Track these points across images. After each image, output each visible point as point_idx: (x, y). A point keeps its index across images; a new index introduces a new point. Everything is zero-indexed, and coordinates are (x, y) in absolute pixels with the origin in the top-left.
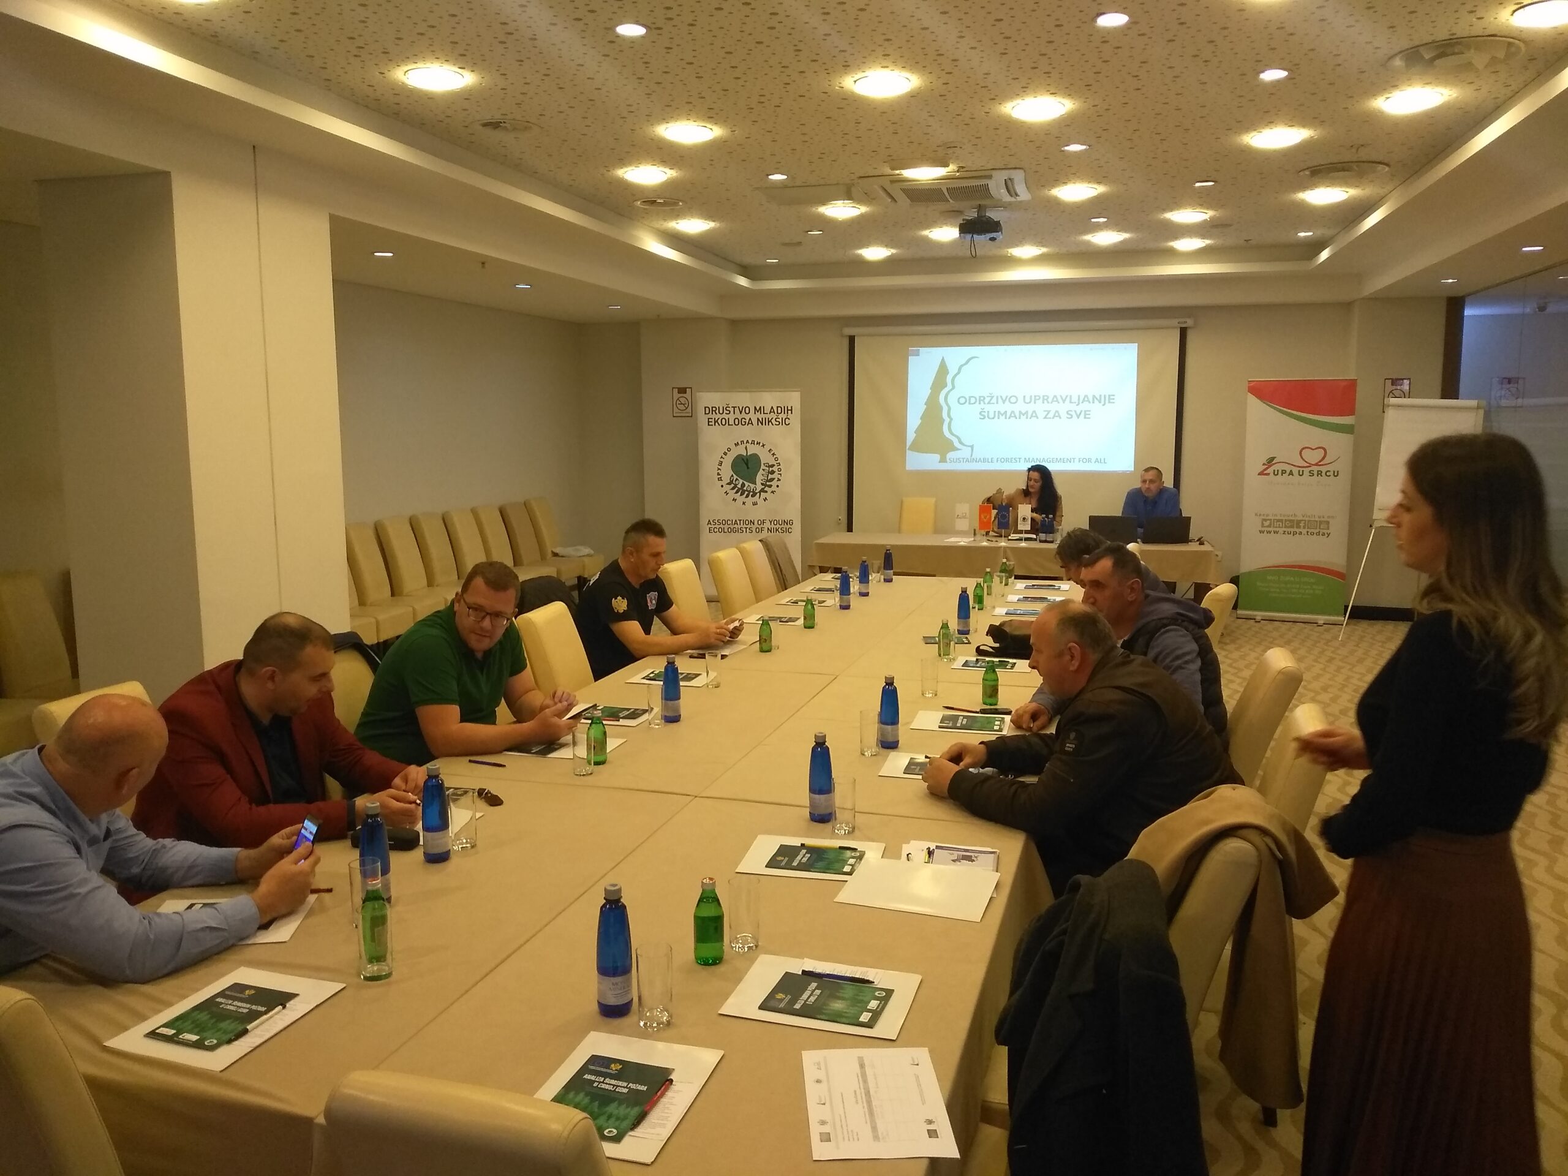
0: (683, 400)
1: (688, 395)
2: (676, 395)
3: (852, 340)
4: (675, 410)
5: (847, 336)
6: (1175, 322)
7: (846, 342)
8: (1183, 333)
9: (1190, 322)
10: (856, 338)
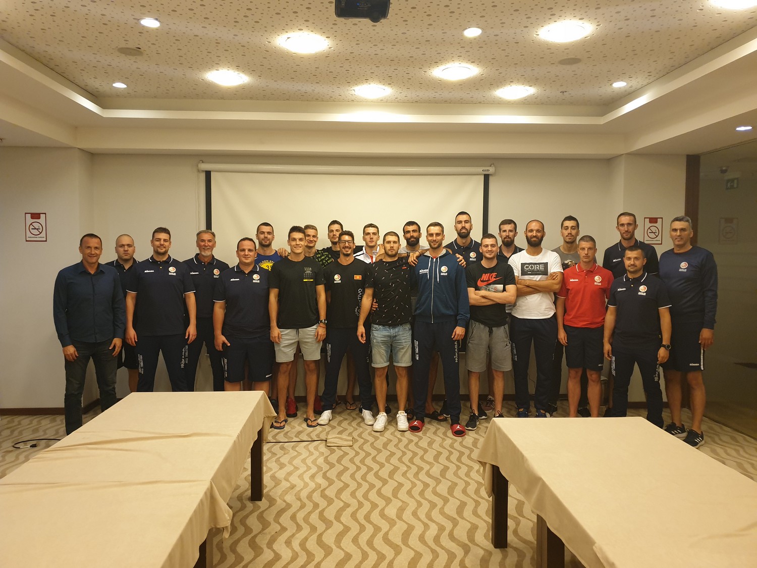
0: (37, 226)
1: (42, 220)
2: (29, 220)
3: (208, 174)
4: (29, 234)
5: (203, 171)
6: (480, 170)
7: (203, 176)
8: (487, 178)
9: (491, 170)
10: (212, 174)
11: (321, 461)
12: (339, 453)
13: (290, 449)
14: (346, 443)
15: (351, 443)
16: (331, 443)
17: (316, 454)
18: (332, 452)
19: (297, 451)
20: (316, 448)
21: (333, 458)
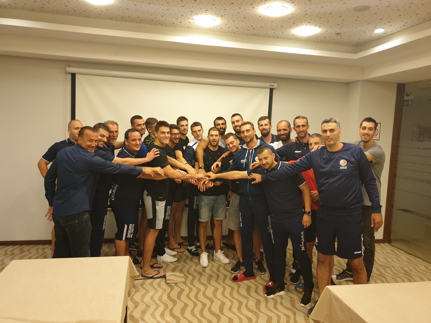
3: (73, 76)
5: (69, 73)
6: (268, 85)
7: (69, 77)
8: (271, 90)
9: (275, 85)
10: (77, 75)
11: (165, 297)
12: (177, 290)
13: (140, 287)
14: (180, 280)
15: (183, 280)
16: (169, 280)
17: (160, 291)
18: (172, 288)
19: (145, 289)
20: (159, 285)
21: (174, 294)
